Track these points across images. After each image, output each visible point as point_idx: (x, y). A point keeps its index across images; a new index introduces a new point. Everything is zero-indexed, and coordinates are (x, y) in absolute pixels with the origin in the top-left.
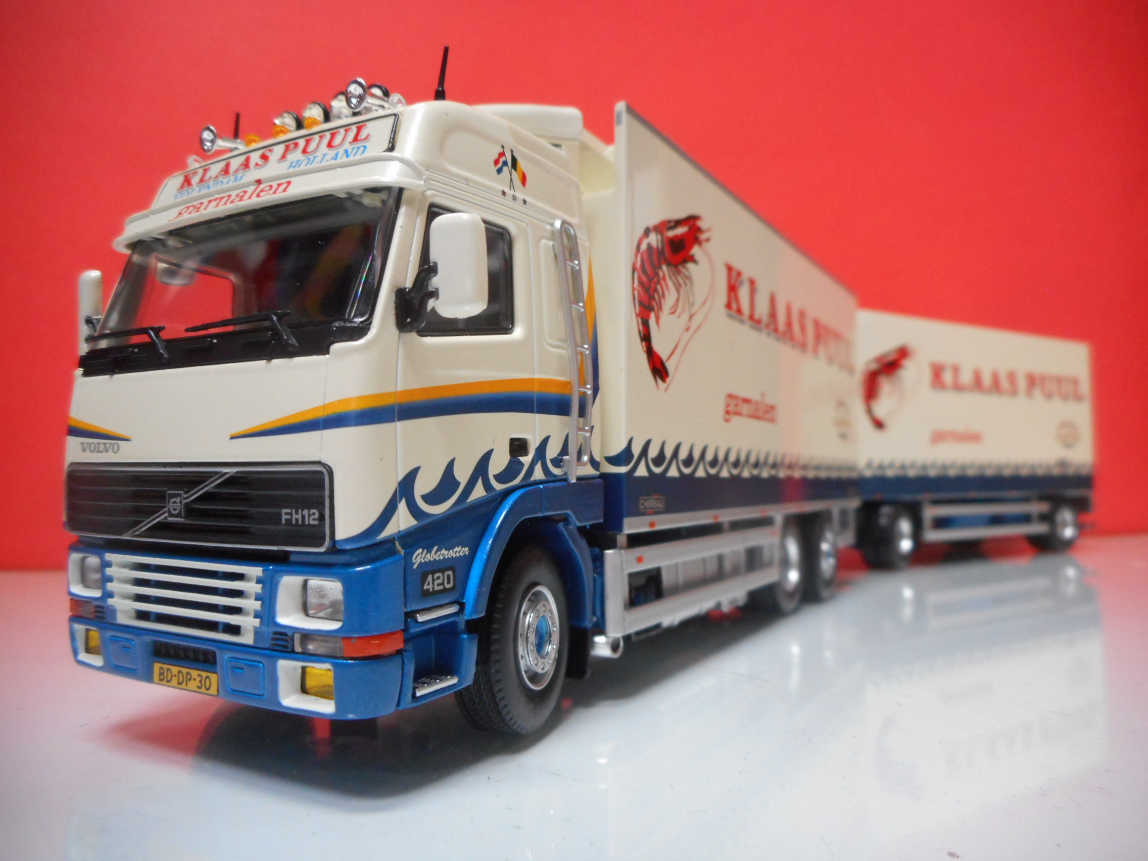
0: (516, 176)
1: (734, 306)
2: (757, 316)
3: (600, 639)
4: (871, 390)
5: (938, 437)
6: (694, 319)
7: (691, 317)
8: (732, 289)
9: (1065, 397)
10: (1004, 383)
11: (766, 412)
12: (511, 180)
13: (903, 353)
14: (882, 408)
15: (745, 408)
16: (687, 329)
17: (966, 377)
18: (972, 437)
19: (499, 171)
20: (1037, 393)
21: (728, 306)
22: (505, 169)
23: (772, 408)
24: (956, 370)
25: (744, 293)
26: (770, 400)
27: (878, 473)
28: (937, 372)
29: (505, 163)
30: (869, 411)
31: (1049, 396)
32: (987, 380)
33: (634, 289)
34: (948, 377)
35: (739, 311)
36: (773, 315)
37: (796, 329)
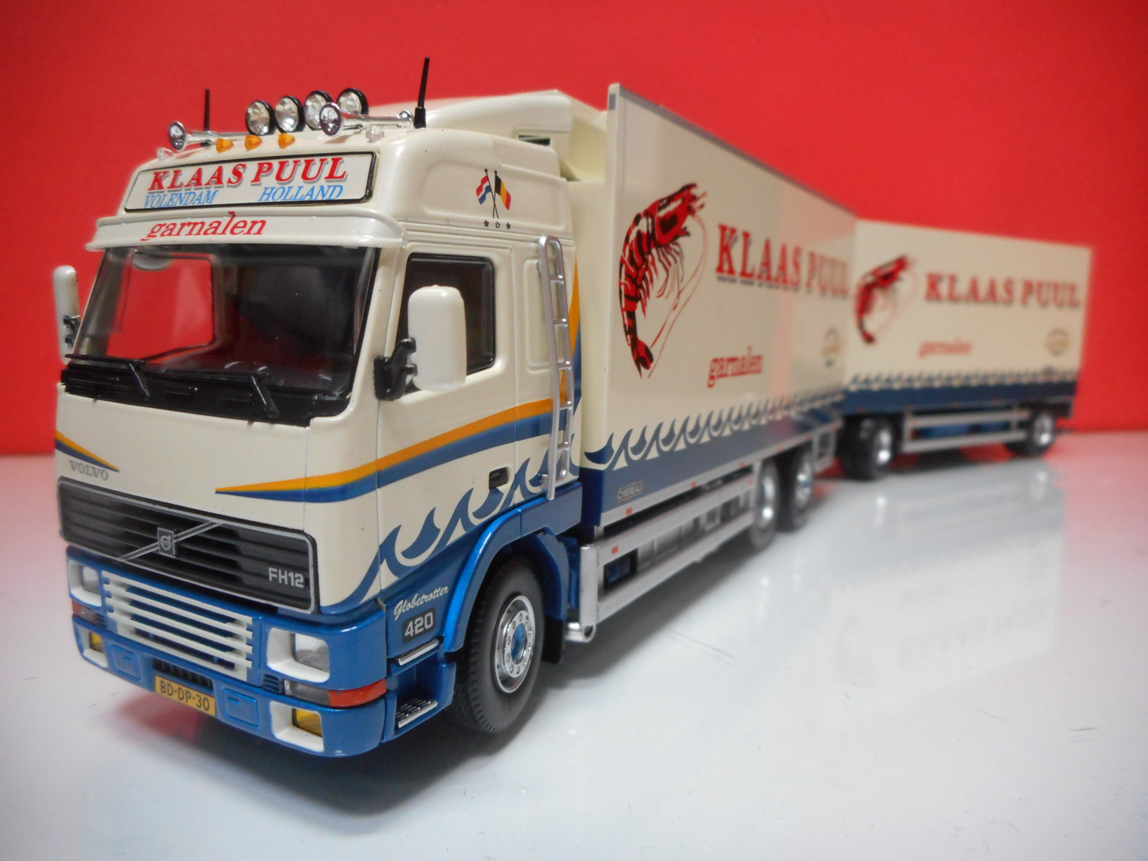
0: (499, 200)
1: (726, 267)
2: (749, 270)
3: (574, 626)
4: (864, 304)
5: (928, 349)
6: (682, 295)
7: (679, 293)
8: (725, 249)
9: (1060, 305)
10: (1001, 292)
11: (752, 364)
12: (495, 205)
13: (901, 264)
14: (872, 323)
15: (730, 368)
16: (675, 308)
17: (963, 287)
18: (961, 348)
19: (482, 200)
20: (1033, 300)
21: (720, 269)
22: (489, 195)
23: (759, 358)
24: (953, 279)
25: (737, 252)
26: (756, 352)
27: (864, 387)
28: (933, 282)
29: (489, 189)
30: (861, 325)
31: (1043, 304)
32: (983, 289)
33: (620, 284)
34: (944, 288)
35: (731, 271)
36: (767, 264)
37: (790, 269)
